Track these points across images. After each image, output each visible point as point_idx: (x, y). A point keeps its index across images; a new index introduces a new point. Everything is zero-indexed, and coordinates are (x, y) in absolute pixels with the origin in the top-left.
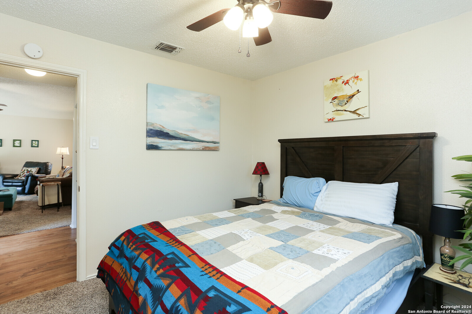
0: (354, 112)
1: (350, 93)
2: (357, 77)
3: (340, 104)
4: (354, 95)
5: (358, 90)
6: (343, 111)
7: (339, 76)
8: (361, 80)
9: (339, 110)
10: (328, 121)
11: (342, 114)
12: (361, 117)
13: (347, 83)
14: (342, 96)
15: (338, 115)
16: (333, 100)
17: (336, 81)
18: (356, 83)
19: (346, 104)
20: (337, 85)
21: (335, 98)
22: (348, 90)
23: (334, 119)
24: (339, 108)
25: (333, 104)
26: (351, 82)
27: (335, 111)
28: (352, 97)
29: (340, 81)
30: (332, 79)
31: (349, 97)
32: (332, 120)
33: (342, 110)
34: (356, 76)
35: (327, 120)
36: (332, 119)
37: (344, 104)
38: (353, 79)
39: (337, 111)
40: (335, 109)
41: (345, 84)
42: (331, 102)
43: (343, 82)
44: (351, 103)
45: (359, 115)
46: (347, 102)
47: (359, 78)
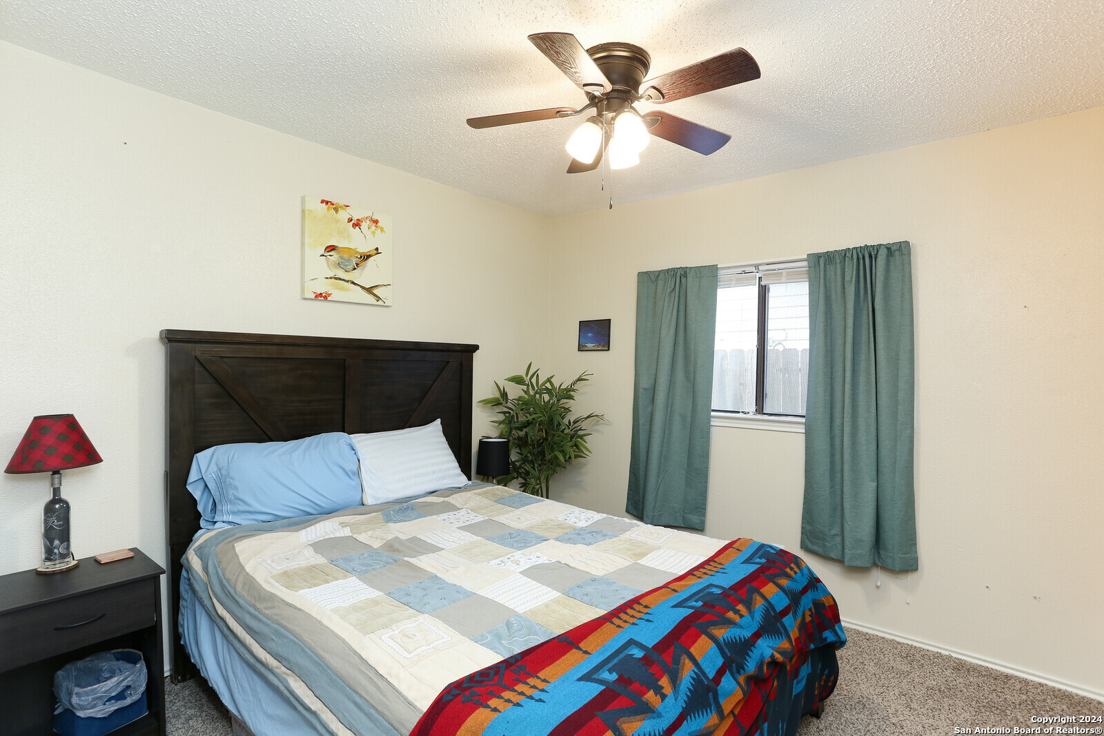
0: (369, 290)
1: (365, 249)
2: (376, 222)
3: (342, 266)
4: (369, 256)
5: (377, 249)
6: (348, 281)
7: (342, 203)
8: (382, 230)
9: (340, 279)
10: (316, 297)
11: (347, 290)
12: (380, 303)
13: (357, 224)
14: (346, 249)
15: (338, 288)
16: (328, 252)
17: (336, 210)
18: (374, 233)
19: (355, 269)
20: (337, 221)
21: (331, 248)
22: (359, 241)
23: (329, 295)
24: (341, 274)
25: (327, 261)
26: (364, 225)
27: (331, 278)
28: (366, 259)
29: (343, 215)
30: (327, 203)
31: (361, 257)
32: (326, 298)
33: (347, 279)
34: (375, 218)
35: (313, 296)
36: (324, 295)
37: (351, 267)
38: (368, 222)
39: (336, 279)
40: (332, 275)
41: (355, 225)
42: (323, 255)
43: (350, 220)
44: (364, 269)
45: (378, 298)
46: (357, 264)
47: (379, 224)
